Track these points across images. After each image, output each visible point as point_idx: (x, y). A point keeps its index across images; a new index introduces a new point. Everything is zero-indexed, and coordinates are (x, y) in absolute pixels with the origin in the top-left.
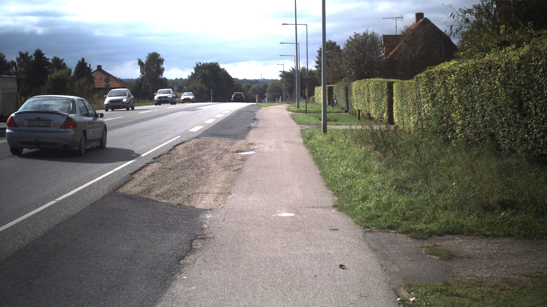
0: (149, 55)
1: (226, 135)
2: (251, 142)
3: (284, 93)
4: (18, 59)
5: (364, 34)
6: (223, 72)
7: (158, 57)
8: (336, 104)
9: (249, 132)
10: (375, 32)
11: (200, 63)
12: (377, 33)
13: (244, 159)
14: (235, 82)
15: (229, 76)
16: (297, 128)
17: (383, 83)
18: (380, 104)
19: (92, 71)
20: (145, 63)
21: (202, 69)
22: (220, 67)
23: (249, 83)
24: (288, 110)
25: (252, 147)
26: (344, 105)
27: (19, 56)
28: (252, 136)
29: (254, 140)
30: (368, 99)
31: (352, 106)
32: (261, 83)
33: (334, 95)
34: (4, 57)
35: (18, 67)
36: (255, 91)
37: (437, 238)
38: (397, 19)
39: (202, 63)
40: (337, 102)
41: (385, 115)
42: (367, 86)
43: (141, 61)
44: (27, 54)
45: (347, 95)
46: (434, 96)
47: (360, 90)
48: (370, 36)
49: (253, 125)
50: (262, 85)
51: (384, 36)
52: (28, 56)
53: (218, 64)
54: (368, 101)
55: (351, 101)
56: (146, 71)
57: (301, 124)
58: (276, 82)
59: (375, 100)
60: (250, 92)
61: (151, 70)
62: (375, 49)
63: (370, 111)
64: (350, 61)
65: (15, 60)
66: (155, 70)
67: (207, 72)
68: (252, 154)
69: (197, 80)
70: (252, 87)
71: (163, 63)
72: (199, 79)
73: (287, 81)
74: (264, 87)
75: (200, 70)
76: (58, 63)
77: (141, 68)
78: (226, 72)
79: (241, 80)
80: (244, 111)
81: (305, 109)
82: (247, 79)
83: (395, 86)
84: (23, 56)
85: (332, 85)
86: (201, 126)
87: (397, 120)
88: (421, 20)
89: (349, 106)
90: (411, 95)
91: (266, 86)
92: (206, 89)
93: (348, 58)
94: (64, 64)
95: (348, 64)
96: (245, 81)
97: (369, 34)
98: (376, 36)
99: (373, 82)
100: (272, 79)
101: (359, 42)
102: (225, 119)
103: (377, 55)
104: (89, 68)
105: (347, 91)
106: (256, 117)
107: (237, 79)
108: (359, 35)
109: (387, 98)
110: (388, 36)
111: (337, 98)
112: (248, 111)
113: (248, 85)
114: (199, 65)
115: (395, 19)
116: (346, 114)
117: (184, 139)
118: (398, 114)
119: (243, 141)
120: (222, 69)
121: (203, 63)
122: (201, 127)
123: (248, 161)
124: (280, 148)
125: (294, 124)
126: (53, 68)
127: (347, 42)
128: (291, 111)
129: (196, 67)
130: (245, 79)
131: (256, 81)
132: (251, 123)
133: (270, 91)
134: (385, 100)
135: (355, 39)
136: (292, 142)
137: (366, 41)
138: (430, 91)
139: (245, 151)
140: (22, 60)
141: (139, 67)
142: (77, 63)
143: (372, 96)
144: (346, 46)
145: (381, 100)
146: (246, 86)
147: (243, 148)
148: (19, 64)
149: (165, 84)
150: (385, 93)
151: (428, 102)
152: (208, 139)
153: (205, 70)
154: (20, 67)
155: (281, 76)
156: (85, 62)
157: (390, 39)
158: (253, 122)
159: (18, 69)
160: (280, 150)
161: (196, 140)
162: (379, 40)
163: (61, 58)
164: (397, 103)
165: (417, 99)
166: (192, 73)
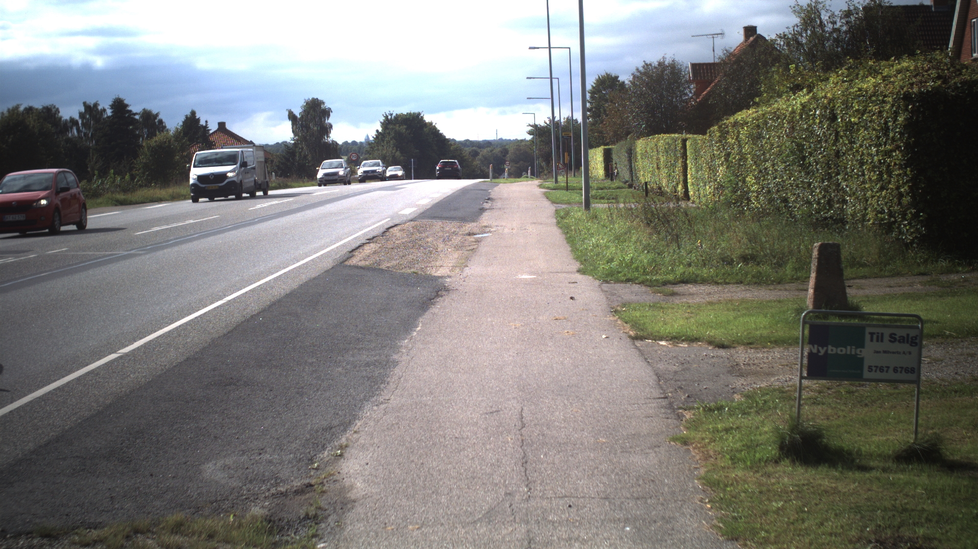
0: (307, 103)
1: (451, 218)
2: (485, 224)
3: (536, 162)
4: (82, 115)
5: (660, 64)
6: (431, 129)
7: (321, 107)
8: (616, 176)
9: (482, 214)
10: (676, 59)
11: (391, 115)
12: (680, 62)
13: (478, 241)
14: (451, 145)
15: (441, 134)
16: (549, 208)
17: (676, 141)
18: (674, 172)
19: (211, 132)
20: (299, 116)
21: (395, 125)
22: (425, 121)
23: (476, 147)
24: (540, 186)
25: (488, 229)
26: (627, 176)
27: (82, 109)
28: (486, 219)
29: (490, 223)
30: (658, 166)
31: (638, 178)
32: (497, 146)
33: (614, 162)
34: (58, 111)
35: (81, 128)
36: (486, 161)
37: (670, 286)
38: (715, 36)
39: (394, 115)
40: (618, 173)
41: (680, 187)
42: (656, 145)
43: (292, 112)
44: (96, 105)
45: (630, 161)
46: (728, 155)
47: (646, 151)
48: (669, 66)
49: (486, 206)
50: (497, 150)
51: (694, 66)
52: (98, 109)
53: (422, 115)
54: (658, 168)
55: (636, 170)
56: (302, 130)
57: (557, 203)
58: (523, 143)
59: (666, 167)
60: (477, 162)
61: (310, 127)
62: (678, 87)
63: (660, 183)
64: (638, 108)
65: (77, 117)
66: (315, 128)
67: (403, 129)
68: (488, 236)
69: (387, 143)
70: (481, 153)
71: (329, 116)
72: (390, 142)
73: (542, 141)
74: (502, 152)
75: (391, 126)
76: (151, 121)
77: (293, 124)
78: (435, 128)
79: (460, 142)
80: (471, 190)
81: (566, 184)
82: (471, 140)
83: (688, 143)
84: (91, 110)
85: (610, 147)
86: (413, 207)
87: (692, 193)
88: (751, 39)
89: (634, 178)
90: (706, 155)
91: (505, 152)
92: (402, 158)
93: (634, 102)
94: (161, 122)
95: (634, 112)
96: (467, 143)
97: (666, 63)
98: (679, 66)
99: (663, 139)
100: (516, 139)
101: (652, 76)
102: (444, 198)
103: (681, 97)
104: (206, 127)
105: (631, 153)
106: (491, 196)
107: (454, 140)
108: (650, 65)
109: (682, 162)
110: (700, 65)
111: (618, 166)
112: (477, 190)
113: (473, 150)
114: (389, 117)
115: (711, 36)
116: (630, 190)
117: (397, 222)
118: (693, 184)
119: (474, 224)
120: (429, 123)
121: (397, 114)
122: (416, 209)
123: (482, 243)
124: (525, 229)
125: (547, 203)
126: (142, 128)
127: (632, 77)
128: (544, 188)
129: (384, 121)
130: (467, 140)
131: (488, 143)
132: (483, 203)
133: (512, 161)
134: (680, 165)
135: (646, 72)
136: (541, 224)
137: (663, 74)
138: (724, 149)
139: (479, 234)
140: (88, 116)
141: (290, 123)
142: (183, 119)
143: (662, 159)
144: (631, 83)
145: (674, 166)
146: (470, 153)
147: (476, 230)
148: (83, 124)
149: (334, 150)
150: (679, 155)
151: (722, 164)
152: (425, 221)
153: (399, 126)
154: (85, 128)
155: (530, 133)
156: (197, 118)
157: (703, 69)
158: (487, 202)
159: (81, 132)
160: (524, 231)
161: (412, 223)
162: (683, 73)
163: (154, 112)
164: (691, 169)
165: (712, 162)
166: (377, 131)
